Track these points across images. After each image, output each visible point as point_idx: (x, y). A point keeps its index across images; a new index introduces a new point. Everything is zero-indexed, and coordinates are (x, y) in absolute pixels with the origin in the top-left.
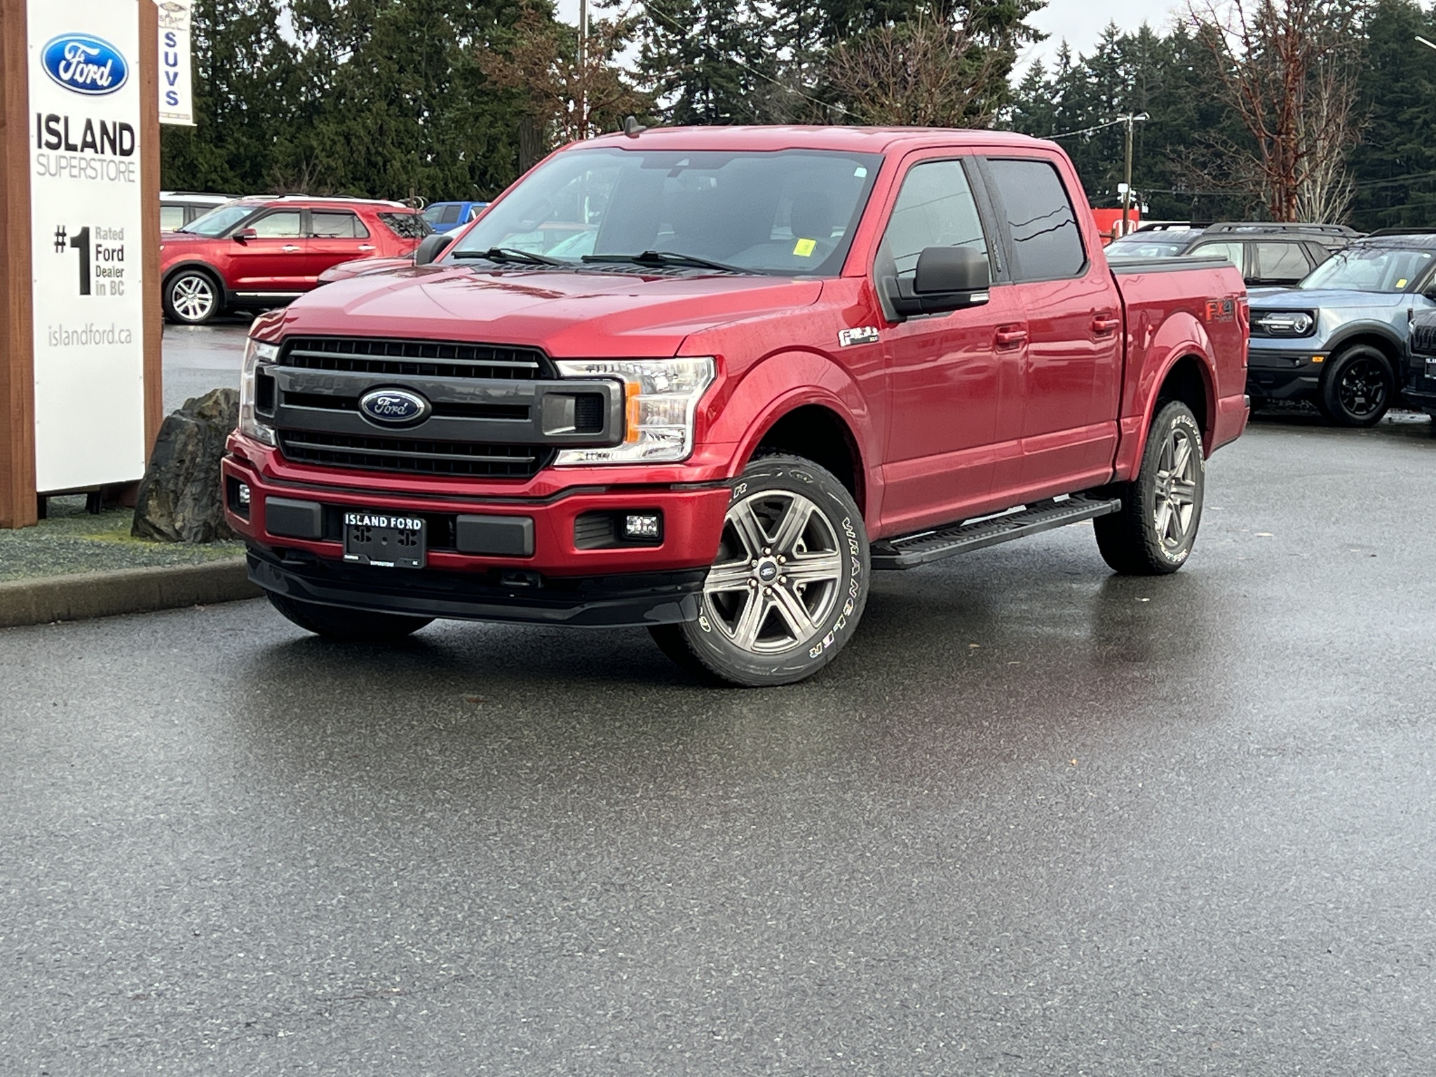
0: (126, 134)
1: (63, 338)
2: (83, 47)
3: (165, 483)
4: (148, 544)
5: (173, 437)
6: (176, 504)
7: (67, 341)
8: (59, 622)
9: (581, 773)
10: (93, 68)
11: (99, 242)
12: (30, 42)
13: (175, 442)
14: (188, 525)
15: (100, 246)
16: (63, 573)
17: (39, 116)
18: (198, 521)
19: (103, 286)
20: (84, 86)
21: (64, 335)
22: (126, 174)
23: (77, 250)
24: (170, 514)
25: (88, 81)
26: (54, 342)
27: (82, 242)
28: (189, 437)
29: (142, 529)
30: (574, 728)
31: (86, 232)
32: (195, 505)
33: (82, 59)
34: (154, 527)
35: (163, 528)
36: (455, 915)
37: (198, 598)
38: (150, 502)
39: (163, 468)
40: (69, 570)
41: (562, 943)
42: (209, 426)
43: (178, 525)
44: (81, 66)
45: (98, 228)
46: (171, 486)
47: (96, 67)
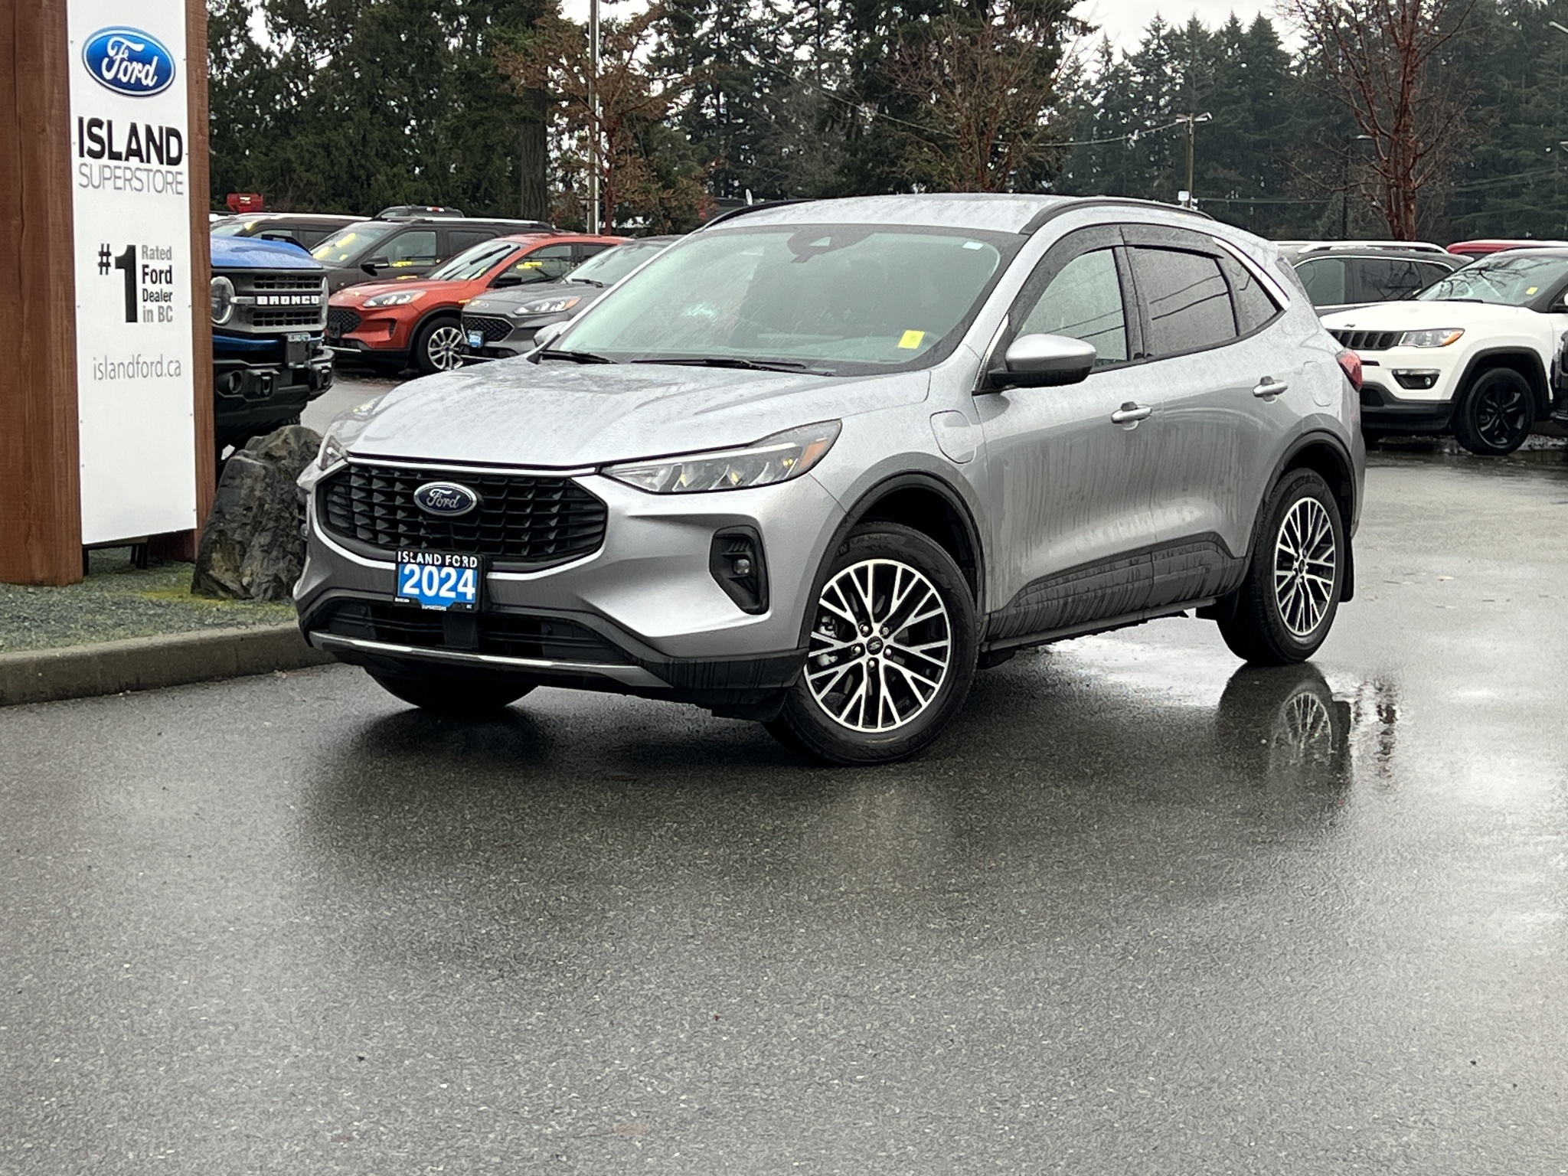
0: (173, 140)
1: (109, 371)
2: (127, 43)
3: (230, 534)
4: (213, 601)
5: (238, 481)
6: (242, 556)
7: (112, 374)
8: (128, 692)
9: (768, 863)
10: (138, 66)
11: (146, 262)
12: (70, 38)
13: (240, 487)
14: (257, 581)
15: (147, 266)
16: (125, 637)
17: (81, 121)
18: (267, 575)
19: (151, 311)
20: (127, 86)
21: (110, 368)
22: (174, 186)
23: (122, 272)
24: (236, 569)
25: (133, 81)
26: (99, 375)
27: (128, 261)
28: (256, 481)
29: (205, 586)
30: (743, 809)
31: (131, 250)
32: (265, 557)
33: (125, 56)
34: (218, 583)
35: (229, 584)
36: (677, 1035)
37: (277, 664)
38: (214, 555)
39: (227, 517)
40: (133, 633)
41: (812, 1069)
42: (279, 469)
43: (245, 581)
44: (125, 64)
45: (144, 246)
46: (237, 537)
47: (140, 65)
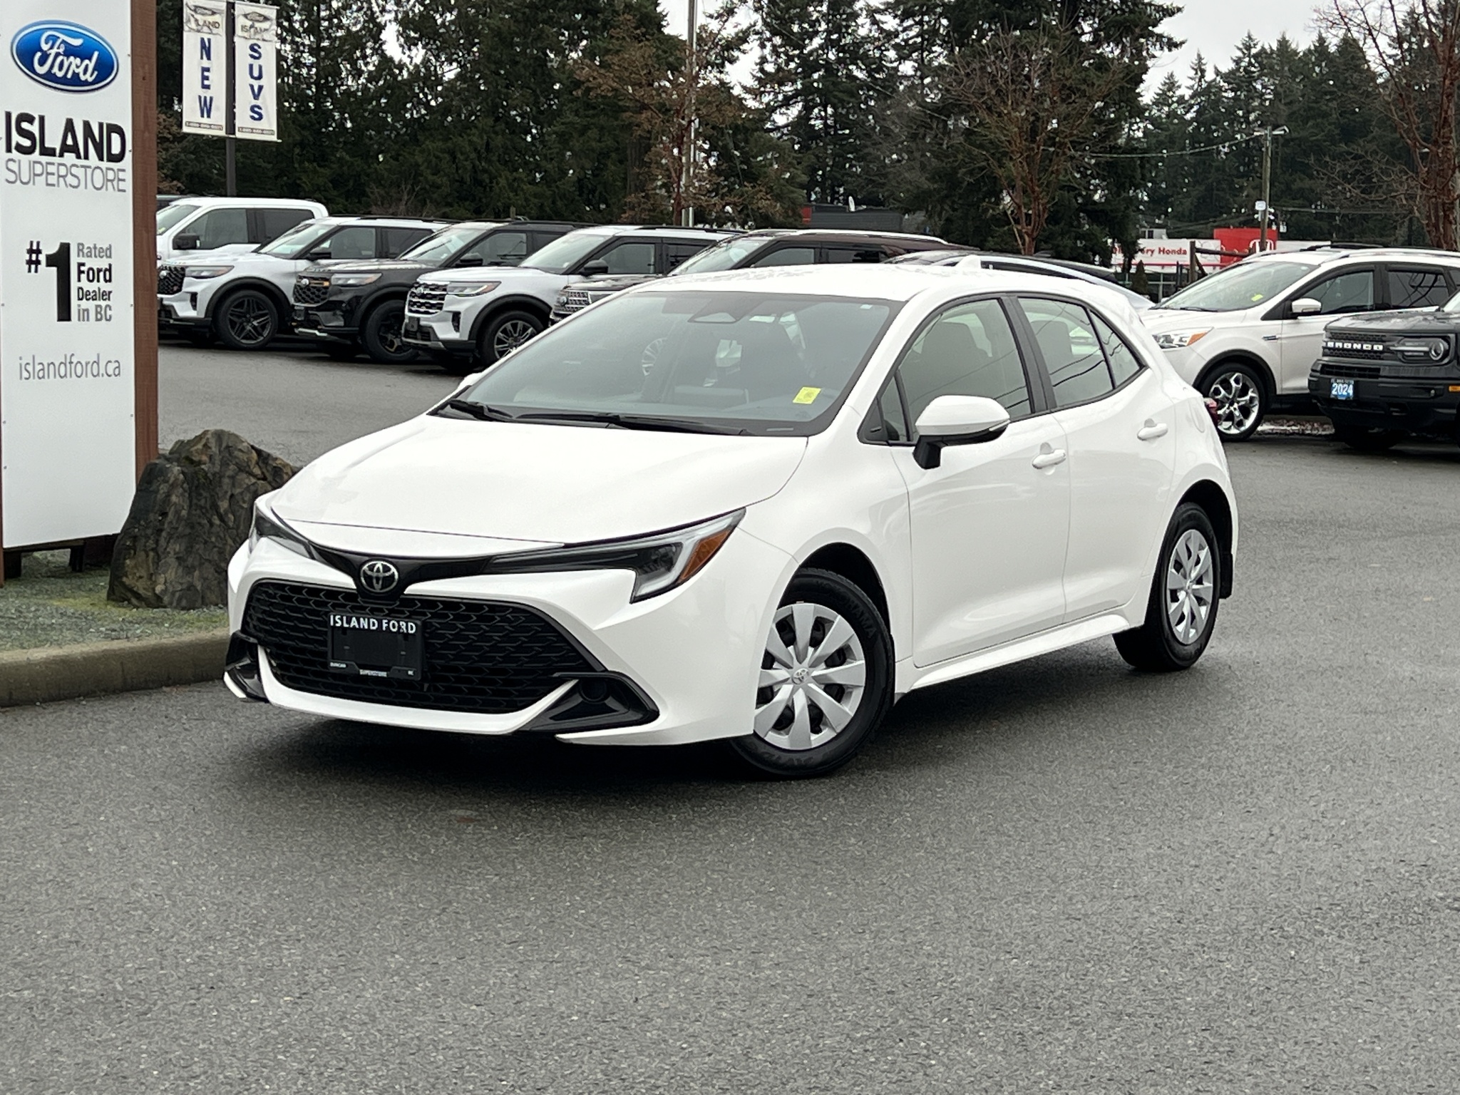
0: (115, 138)
1: (37, 371)
2: (63, 37)
3: (144, 540)
4: (124, 610)
5: (154, 487)
6: (156, 564)
7: (41, 374)
10: (75, 61)
11: (82, 260)
13: (157, 492)
14: (171, 589)
15: (83, 264)
17: (9, 115)
18: (181, 584)
19: (87, 310)
21: (38, 367)
22: (115, 183)
23: (54, 269)
24: (150, 576)
26: (25, 374)
28: (173, 486)
29: (120, 594)
30: (580, 860)
31: (65, 249)
32: (180, 564)
33: (61, 50)
34: (131, 590)
35: (141, 592)
37: (169, 678)
38: (128, 562)
39: (142, 523)
42: (197, 473)
43: (159, 589)
44: (60, 58)
45: (79, 244)
46: (152, 543)
47: (78, 60)
